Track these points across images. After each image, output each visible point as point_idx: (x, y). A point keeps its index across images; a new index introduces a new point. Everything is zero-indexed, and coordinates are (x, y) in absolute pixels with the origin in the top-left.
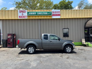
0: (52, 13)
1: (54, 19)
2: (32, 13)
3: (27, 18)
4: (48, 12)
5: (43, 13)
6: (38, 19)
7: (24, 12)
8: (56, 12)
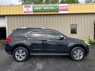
1: (61, 14)
5: (50, 7)
6: (44, 15)
8: (63, 7)
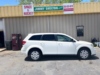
0: (64, 8)
1: (66, 15)
2: (39, 9)
3: (33, 15)
4: (59, 7)
5: (53, 8)
6: (46, 16)
7: (30, 7)
8: (68, 6)
